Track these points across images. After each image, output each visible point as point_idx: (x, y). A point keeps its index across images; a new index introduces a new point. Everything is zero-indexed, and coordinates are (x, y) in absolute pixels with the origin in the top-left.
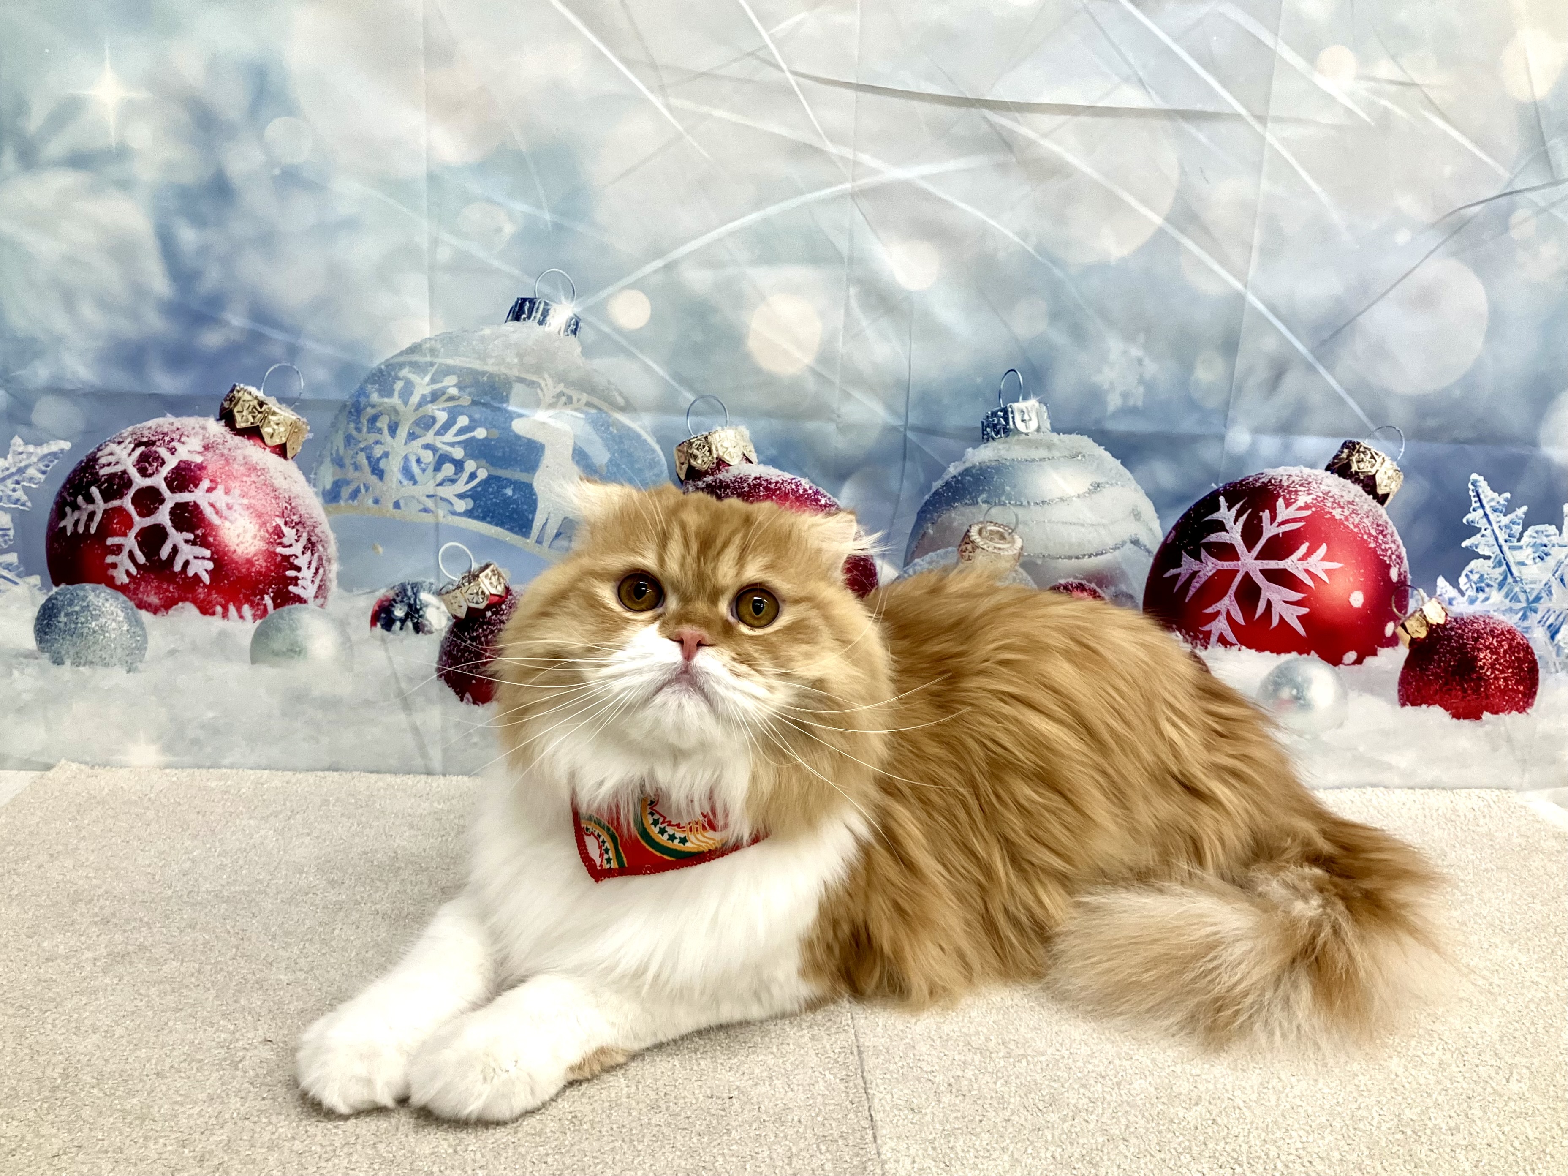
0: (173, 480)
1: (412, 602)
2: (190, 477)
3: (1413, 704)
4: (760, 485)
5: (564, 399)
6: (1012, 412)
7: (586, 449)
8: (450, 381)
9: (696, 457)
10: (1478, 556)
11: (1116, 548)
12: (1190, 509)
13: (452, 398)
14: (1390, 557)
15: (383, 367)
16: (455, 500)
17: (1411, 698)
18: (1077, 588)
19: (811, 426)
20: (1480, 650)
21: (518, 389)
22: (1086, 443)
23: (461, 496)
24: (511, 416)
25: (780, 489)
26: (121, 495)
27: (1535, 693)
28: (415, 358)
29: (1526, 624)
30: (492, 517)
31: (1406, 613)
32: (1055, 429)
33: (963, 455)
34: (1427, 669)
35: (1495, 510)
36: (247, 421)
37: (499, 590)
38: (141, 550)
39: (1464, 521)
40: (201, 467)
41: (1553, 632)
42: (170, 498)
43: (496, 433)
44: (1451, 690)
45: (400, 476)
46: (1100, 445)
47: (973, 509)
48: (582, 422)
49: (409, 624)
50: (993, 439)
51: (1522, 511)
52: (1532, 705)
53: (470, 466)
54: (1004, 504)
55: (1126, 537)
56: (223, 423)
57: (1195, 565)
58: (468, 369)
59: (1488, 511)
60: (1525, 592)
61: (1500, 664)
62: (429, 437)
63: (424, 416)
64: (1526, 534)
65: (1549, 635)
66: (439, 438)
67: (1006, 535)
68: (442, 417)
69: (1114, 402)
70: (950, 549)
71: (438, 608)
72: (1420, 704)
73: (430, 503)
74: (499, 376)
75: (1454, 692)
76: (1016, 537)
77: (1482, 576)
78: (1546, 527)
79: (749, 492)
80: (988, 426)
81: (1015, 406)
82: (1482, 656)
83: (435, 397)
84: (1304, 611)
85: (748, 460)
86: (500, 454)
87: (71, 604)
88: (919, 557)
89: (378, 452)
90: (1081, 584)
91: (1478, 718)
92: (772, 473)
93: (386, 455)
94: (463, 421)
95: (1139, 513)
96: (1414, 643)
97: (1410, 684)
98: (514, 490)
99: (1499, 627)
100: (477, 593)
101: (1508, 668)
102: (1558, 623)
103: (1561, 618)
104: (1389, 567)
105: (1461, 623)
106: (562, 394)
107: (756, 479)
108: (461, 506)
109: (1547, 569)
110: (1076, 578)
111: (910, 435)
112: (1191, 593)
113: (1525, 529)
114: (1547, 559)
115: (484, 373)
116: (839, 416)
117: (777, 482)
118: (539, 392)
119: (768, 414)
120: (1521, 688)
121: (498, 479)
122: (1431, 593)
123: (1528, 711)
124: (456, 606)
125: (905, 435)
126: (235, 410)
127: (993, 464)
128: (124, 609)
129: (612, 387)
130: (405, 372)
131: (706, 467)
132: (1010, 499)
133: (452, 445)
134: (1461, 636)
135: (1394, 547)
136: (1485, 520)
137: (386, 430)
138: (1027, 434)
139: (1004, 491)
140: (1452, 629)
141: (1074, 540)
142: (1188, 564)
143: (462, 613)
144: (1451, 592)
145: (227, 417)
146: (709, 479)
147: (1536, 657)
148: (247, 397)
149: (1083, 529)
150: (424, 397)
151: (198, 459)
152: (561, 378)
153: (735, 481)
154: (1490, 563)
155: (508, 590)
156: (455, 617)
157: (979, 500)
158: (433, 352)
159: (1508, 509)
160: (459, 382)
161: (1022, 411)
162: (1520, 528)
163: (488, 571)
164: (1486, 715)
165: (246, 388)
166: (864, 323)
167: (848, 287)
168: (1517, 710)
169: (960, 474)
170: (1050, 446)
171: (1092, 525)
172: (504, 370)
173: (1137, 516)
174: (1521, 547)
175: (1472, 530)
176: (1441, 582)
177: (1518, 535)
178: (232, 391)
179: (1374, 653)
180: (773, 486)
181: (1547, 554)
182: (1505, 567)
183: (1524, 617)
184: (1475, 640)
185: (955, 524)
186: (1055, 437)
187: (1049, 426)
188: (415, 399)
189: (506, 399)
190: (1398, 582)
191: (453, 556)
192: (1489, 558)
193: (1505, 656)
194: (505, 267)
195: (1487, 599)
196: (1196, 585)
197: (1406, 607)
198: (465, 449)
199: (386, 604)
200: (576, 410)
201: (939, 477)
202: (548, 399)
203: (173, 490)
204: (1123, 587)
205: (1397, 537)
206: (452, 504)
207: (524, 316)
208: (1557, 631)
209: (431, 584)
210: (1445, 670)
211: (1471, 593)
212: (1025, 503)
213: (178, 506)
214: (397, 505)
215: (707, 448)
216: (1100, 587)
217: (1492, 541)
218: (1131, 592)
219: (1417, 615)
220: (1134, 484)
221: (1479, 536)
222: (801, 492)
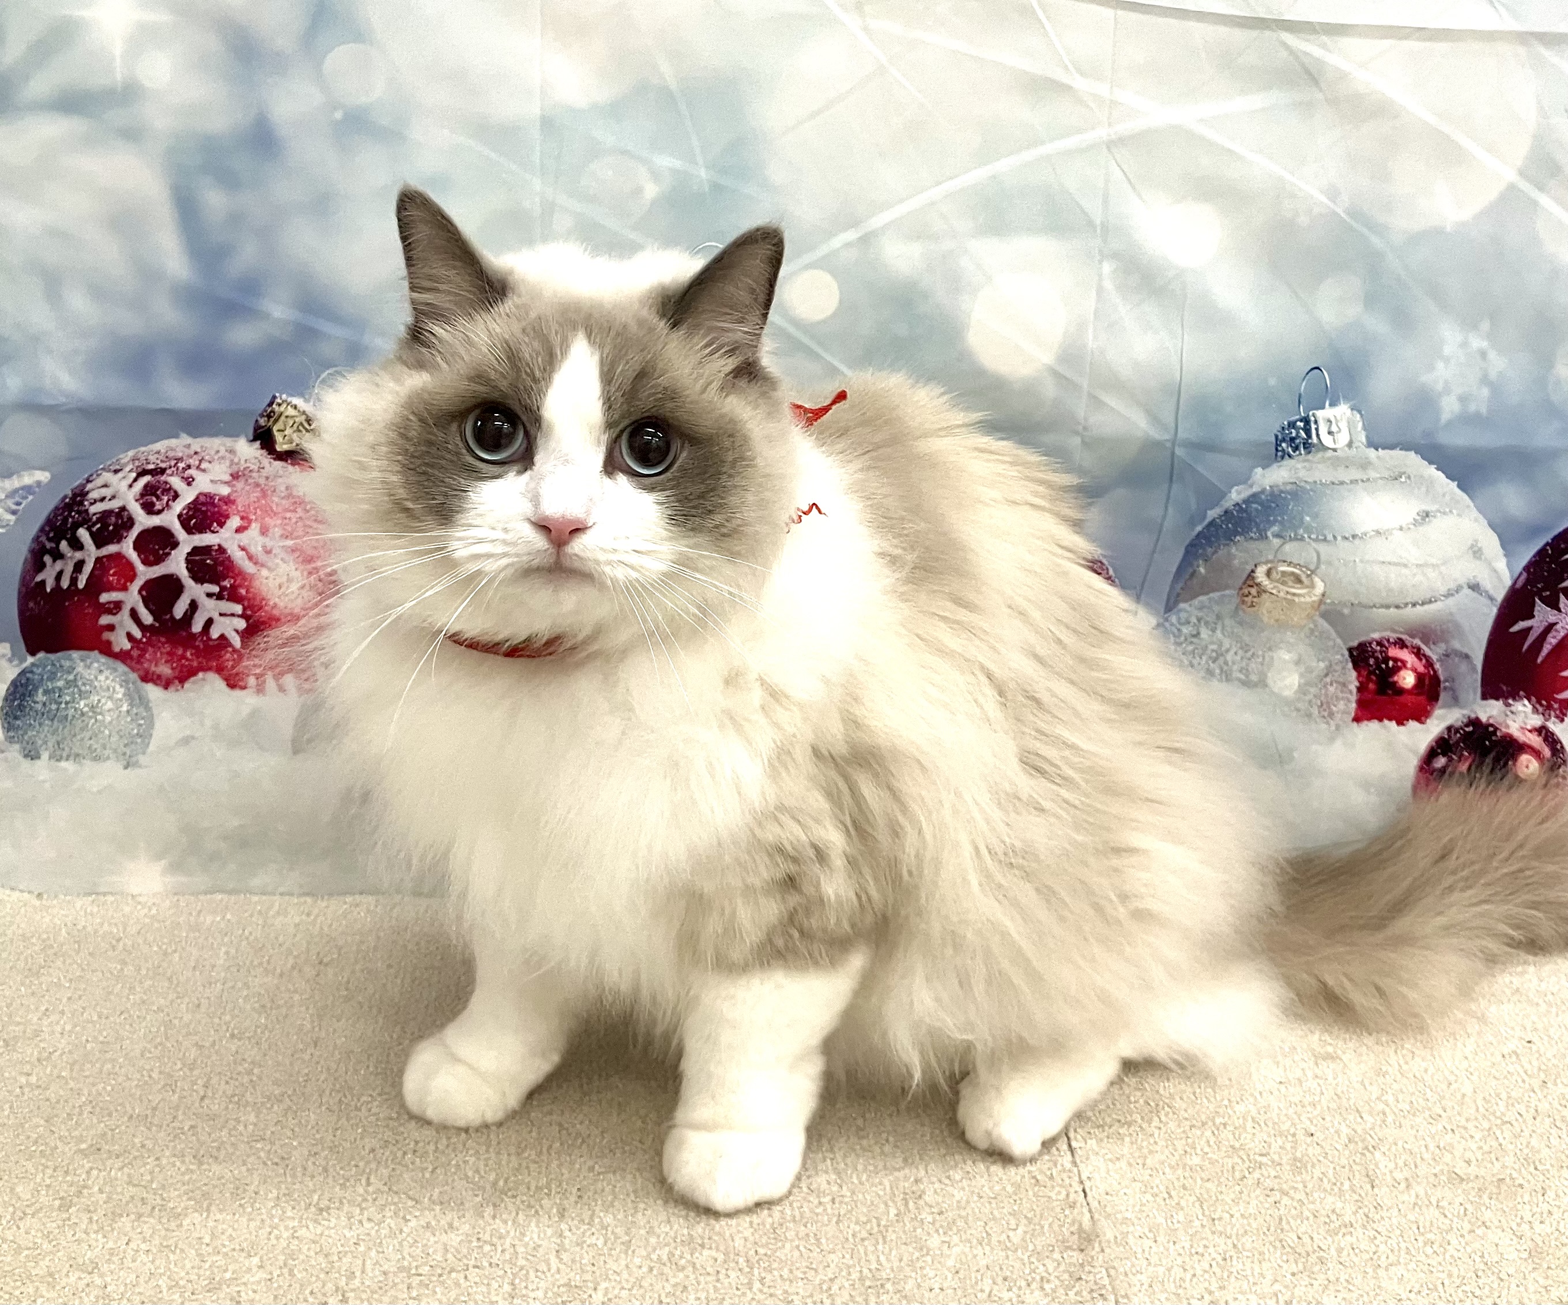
0: (190, 518)
2: (214, 513)
6: (1316, 422)
11: (1449, 595)
12: (1547, 544)
18: (1395, 644)
22: (1412, 460)
26: (117, 537)
32: (1372, 444)
33: (1249, 478)
36: (291, 442)
38: (147, 606)
40: (228, 501)
42: (184, 541)
46: (1431, 463)
47: (1260, 545)
50: (1290, 456)
54: (1302, 539)
55: (1462, 581)
56: (258, 444)
57: (1552, 616)
67: (1304, 578)
69: (1449, 407)
70: (1227, 592)
76: (1317, 580)
80: (1284, 440)
81: (1320, 414)
87: (53, 677)
88: (1186, 601)
90: (1400, 639)
95: (1480, 549)
110: (1394, 631)
111: (1179, 452)
112: (1546, 649)
116: (1085, 428)
125: (1173, 454)
126: (275, 429)
127: (1289, 487)
128: (125, 683)
132: (1310, 533)
138: (1335, 450)
139: (1302, 519)
141: (1393, 584)
142: (1542, 614)
145: (264, 438)
148: (291, 411)
149: (1404, 571)
151: (225, 491)
157: (1269, 534)
161: (1329, 421)
165: (289, 400)
166: (1123, 309)
167: (1100, 262)
169: (1245, 501)
170: (1365, 465)
171: (1417, 565)
173: (1476, 552)
178: (271, 404)
185: (1236, 562)
186: (1372, 453)
187: (1364, 440)
196: (1552, 640)
201: (1217, 504)
203: (189, 531)
204: (1456, 645)
212: (1330, 537)
213: (196, 551)
216: (1426, 644)
218: (1465, 650)
220: (1475, 513)
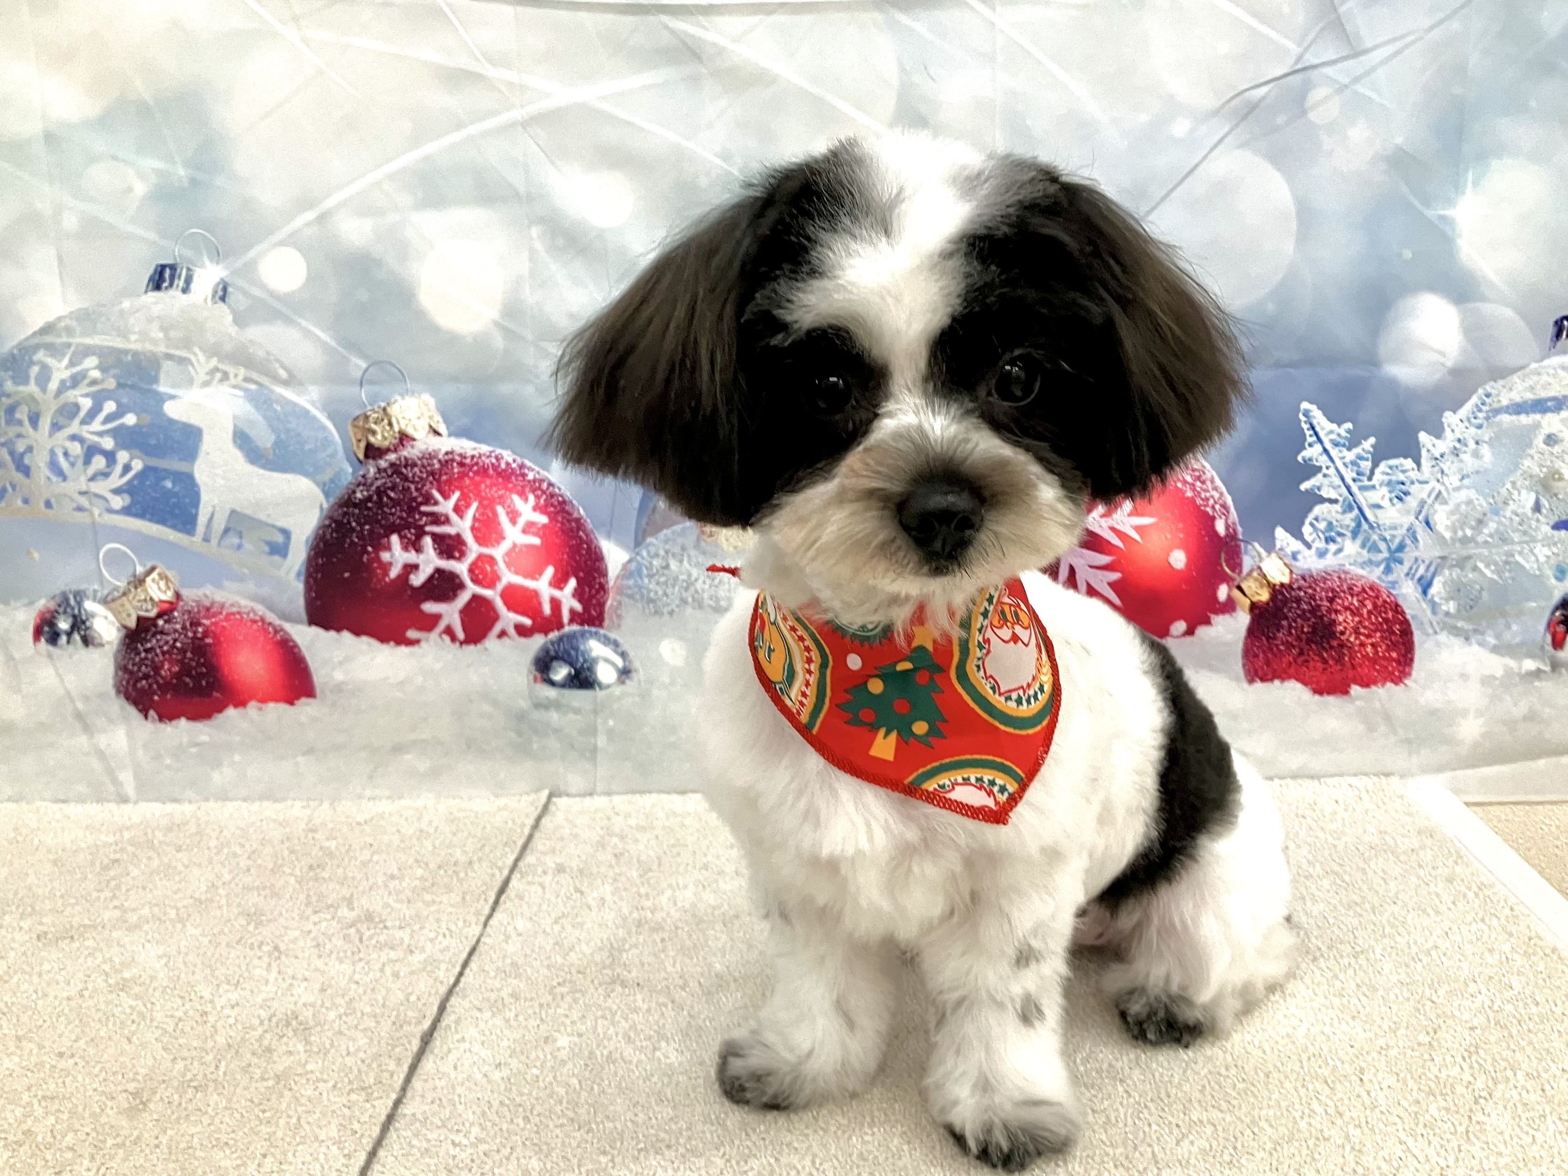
1: (76, 611)
3: (1263, 679)
4: (453, 460)
5: (218, 375)
7: (247, 431)
8: (91, 362)
9: (374, 433)
10: (1322, 500)
13: (94, 382)
14: (1213, 507)
15: (15, 351)
16: (110, 496)
17: (1260, 673)
19: (506, 389)
20: (1337, 612)
21: (167, 365)
23: (117, 491)
24: (161, 399)
25: (477, 464)
27: (1412, 660)
28: (49, 339)
29: (1390, 578)
30: (152, 514)
31: (1241, 572)
34: (1275, 638)
35: (1336, 444)
37: (169, 596)
39: (1300, 459)
41: (1425, 586)
43: (147, 419)
44: (1307, 661)
45: (48, 472)
48: (241, 401)
49: (76, 637)
51: (1368, 444)
52: (1410, 674)
53: (123, 456)
58: (108, 348)
59: (1328, 446)
60: (1385, 540)
61: (1365, 628)
62: (75, 427)
63: (65, 405)
64: (1377, 471)
65: (1420, 589)
66: (86, 428)
68: (86, 404)
70: (687, 524)
71: (106, 618)
72: (1271, 680)
73: (83, 501)
74: (144, 353)
75: (1312, 664)
77: (1330, 524)
78: (1402, 460)
79: (440, 470)
82: (1341, 618)
83: (76, 381)
84: (1115, 576)
85: (437, 433)
86: (153, 442)
88: (652, 534)
89: (20, 447)
91: (1345, 692)
92: (466, 447)
93: (30, 449)
94: (110, 407)
96: (1254, 606)
97: (1256, 656)
98: (174, 483)
99: (1359, 584)
100: (145, 600)
101: (1375, 631)
102: (1429, 574)
103: (1432, 569)
104: (1213, 519)
105: (1310, 580)
106: (216, 369)
107: (447, 453)
108: (118, 502)
109: (1408, 512)
113: (1375, 465)
114: (1408, 499)
115: (126, 352)
117: (473, 457)
118: (190, 368)
119: (455, 379)
120: (1394, 655)
121: (155, 470)
122: (1270, 546)
123: (1406, 682)
124: (124, 615)
129: (272, 358)
130: (40, 356)
131: (386, 444)
133: (100, 434)
134: (1312, 597)
135: (1216, 495)
136: (1325, 457)
137: (26, 423)
140: (1300, 589)
143: (132, 623)
144: (1294, 545)
146: (392, 457)
147: (1409, 617)
150: (63, 382)
152: (213, 351)
153: (423, 457)
154: (1337, 507)
155: (178, 596)
156: (125, 627)
158: (69, 331)
159: (1353, 442)
160: (101, 363)
162: (1369, 464)
163: (155, 575)
164: (1355, 689)
166: (554, 267)
167: (529, 227)
168: (1393, 681)
172: (149, 347)
174: (1373, 487)
175: (1311, 470)
176: (1280, 533)
177: (1368, 472)
179: (1207, 622)
180: (468, 461)
181: (1406, 493)
182: (1356, 511)
183: (1388, 570)
184: (1331, 600)
188: (53, 386)
189: (155, 380)
190: (1227, 536)
191: (114, 558)
192: (1335, 501)
193: (1370, 618)
194: (141, 232)
195: (1340, 550)
197: (1240, 565)
198: (115, 437)
199: (48, 616)
200: (235, 387)
202: (203, 377)
205: (1218, 482)
206: (106, 500)
207: (165, 284)
208: (1430, 584)
209: (95, 591)
210: (1299, 638)
211: (1320, 544)
214: (48, 504)
215: (386, 421)
217: (1337, 481)
219: (1255, 574)
221: (1320, 476)
222: (503, 466)
